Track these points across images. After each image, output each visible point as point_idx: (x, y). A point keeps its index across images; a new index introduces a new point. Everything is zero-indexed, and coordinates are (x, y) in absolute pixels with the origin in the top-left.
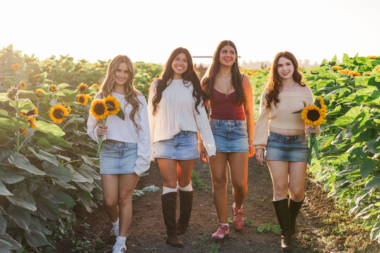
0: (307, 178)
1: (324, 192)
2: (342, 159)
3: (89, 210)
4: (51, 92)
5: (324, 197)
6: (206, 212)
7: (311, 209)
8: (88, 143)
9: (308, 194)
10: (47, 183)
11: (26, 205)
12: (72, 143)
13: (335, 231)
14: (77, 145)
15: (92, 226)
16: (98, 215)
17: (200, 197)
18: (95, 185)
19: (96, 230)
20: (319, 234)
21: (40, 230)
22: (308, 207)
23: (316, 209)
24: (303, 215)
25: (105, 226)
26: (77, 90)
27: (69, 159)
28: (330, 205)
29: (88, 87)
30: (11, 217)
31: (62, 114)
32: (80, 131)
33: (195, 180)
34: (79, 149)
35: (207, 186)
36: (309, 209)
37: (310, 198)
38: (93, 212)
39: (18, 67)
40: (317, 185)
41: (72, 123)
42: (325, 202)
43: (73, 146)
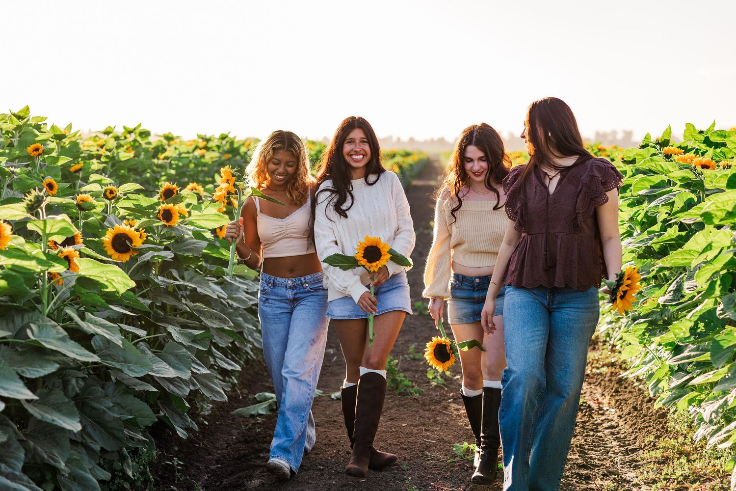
0: (617, 370)
1: (650, 398)
2: (677, 331)
3: (181, 433)
4: (106, 200)
5: (649, 408)
6: (414, 438)
7: (623, 431)
8: (180, 300)
9: (618, 403)
10: (99, 379)
11: (61, 419)
12: (149, 302)
13: (667, 474)
14: (158, 304)
15: (188, 465)
16: (199, 444)
17: (402, 409)
18: (194, 385)
19: (196, 473)
20: (636, 481)
21: (88, 470)
22: (617, 429)
23: (633, 432)
24: (606, 444)
25: (214, 465)
26: (158, 196)
27: (142, 333)
28: (660, 423)
29: (180, 190)
30: (32, 443)
31: (128, 243)
32: (164, 276)
33: (393, 376)
34: (163, 314)
35: (416, 386)
36: (618, 433)
37: (622, 411)
38: (189, 438)
39: (40, 151)
40: (636, 384)
41: (148, 261)
42: (650, 419)
43: (151, 306)
